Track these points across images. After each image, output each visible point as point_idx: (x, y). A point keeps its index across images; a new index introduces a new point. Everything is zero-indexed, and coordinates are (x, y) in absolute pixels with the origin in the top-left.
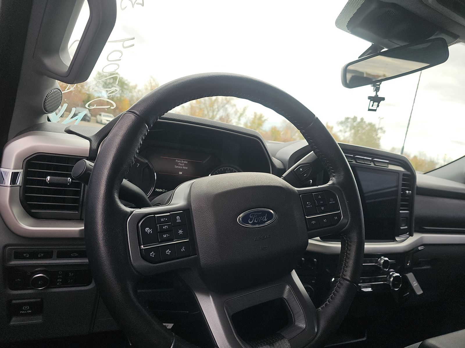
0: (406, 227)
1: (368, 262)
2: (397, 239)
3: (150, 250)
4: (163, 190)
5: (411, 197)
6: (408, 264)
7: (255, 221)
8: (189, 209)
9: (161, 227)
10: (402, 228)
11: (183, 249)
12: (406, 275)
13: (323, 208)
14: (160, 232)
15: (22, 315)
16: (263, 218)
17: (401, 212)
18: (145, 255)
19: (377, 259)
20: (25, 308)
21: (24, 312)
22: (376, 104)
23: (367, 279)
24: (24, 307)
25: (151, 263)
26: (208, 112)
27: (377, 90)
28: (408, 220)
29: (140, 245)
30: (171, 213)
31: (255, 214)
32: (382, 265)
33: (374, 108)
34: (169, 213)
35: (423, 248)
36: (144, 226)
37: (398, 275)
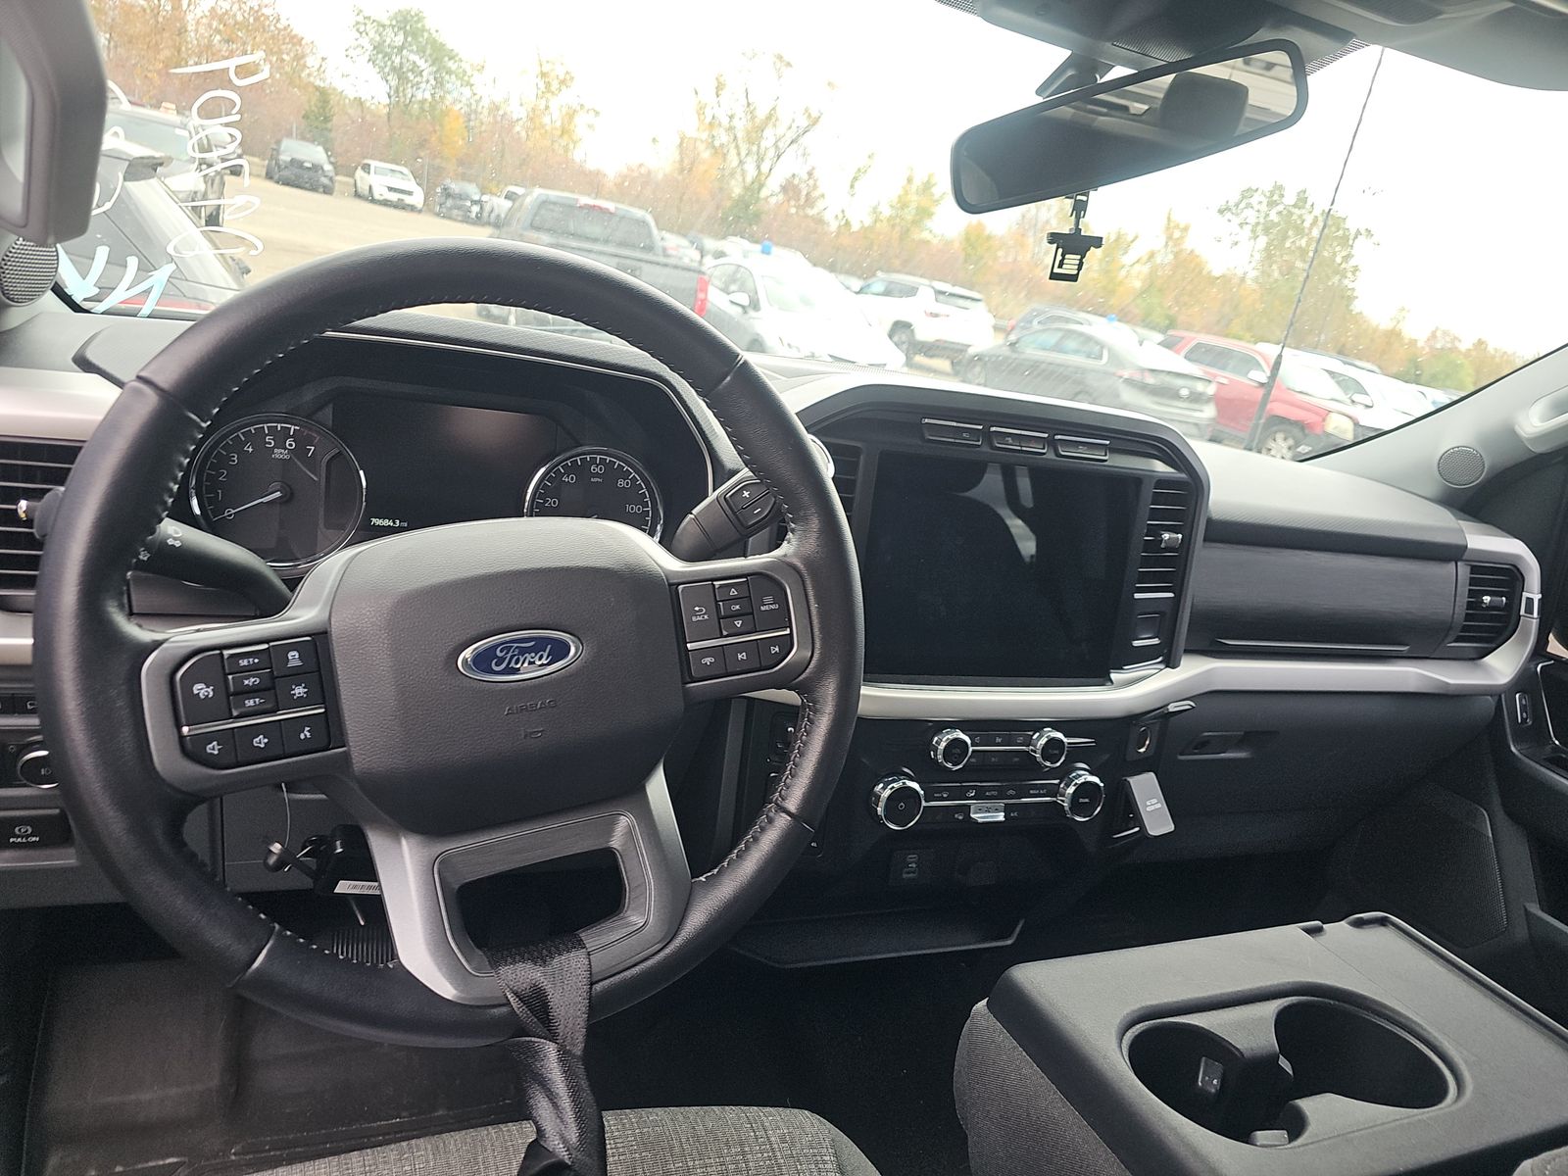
0: (1156, 641)
1: (998, 740)
2: (1114, 676)
3: (209, 737)
4: (394, 523)
5: (1185, 548)
6: (1142, 750)
7: (512, 664)
8: (326, 633)
9: (238, 682)
10: (1136, 643)
11: (306, 733)
12: (1129, 779)
13: (738, 623)
14: (235, 694)
15: (16, 846)
16: (538, 655)
17: (1137, 596)
18: (191, 750)
19: (1031, 733)
20: (20, 830)
21: (19, 840)
22: (1072, 260)
23: (990, 789)
24: (17, 829)
25: (213, 768)
26: (741, 162)
27: (1080, 209)
28: (1165, 621)
29: (179, 727)
30: (272, 644)
31: (516, 645)
32: (1040, 751)
33: (1069, 268)
34: (268, 643)
35: (1189, 707)
36: (191, 678)
37: (1096, 779)
